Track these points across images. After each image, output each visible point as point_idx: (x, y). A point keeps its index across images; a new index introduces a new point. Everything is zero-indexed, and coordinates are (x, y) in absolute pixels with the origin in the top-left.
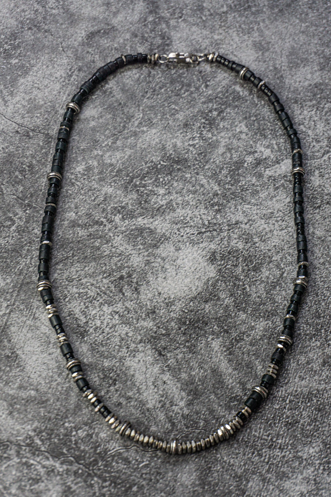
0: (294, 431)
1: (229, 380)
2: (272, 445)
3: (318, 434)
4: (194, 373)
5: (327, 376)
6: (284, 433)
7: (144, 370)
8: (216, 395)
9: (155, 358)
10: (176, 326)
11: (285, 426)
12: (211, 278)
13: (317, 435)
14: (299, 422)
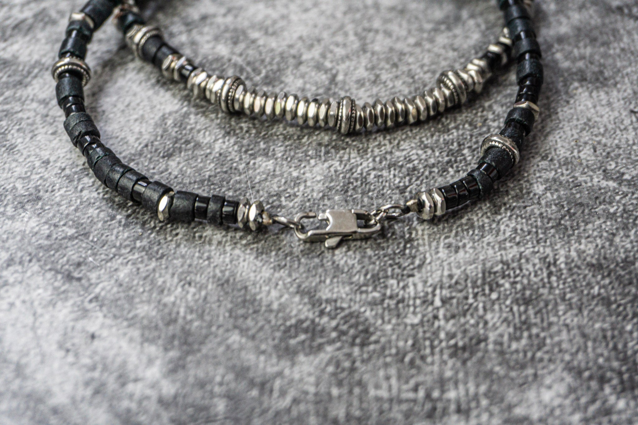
0: (481, 361)
1: (269, 292)
2: (434, 409)
3: (547, 352)
4: (172, 299)
5: (515, 230)
6: (457, 373)
7: (30, 320)
8: (243, 331)
9: (56, 289)
10: (102, 215)
11: (451, 356)
12: (170, 114)
13: (546, 357)
14: (486, 339)
